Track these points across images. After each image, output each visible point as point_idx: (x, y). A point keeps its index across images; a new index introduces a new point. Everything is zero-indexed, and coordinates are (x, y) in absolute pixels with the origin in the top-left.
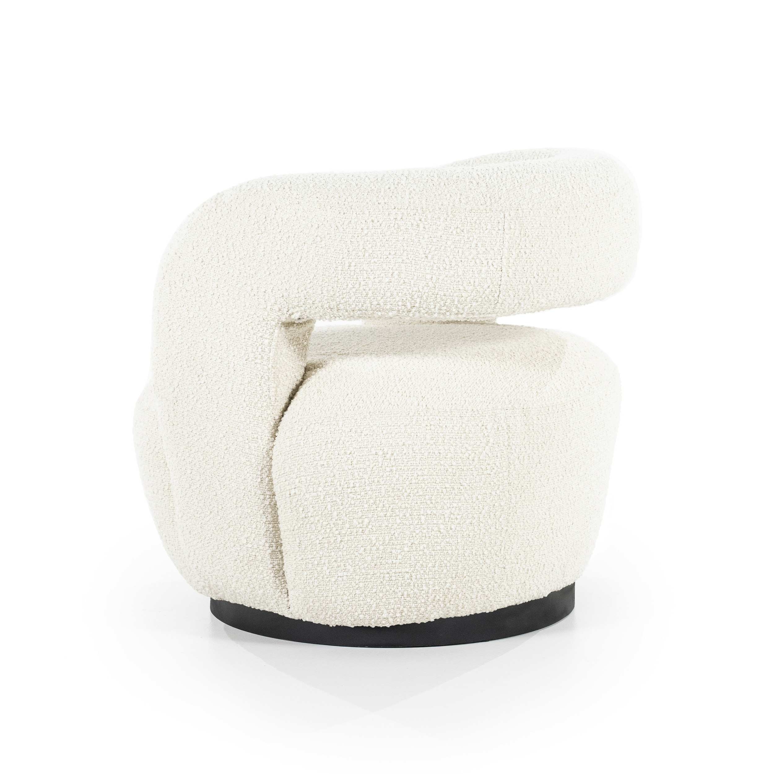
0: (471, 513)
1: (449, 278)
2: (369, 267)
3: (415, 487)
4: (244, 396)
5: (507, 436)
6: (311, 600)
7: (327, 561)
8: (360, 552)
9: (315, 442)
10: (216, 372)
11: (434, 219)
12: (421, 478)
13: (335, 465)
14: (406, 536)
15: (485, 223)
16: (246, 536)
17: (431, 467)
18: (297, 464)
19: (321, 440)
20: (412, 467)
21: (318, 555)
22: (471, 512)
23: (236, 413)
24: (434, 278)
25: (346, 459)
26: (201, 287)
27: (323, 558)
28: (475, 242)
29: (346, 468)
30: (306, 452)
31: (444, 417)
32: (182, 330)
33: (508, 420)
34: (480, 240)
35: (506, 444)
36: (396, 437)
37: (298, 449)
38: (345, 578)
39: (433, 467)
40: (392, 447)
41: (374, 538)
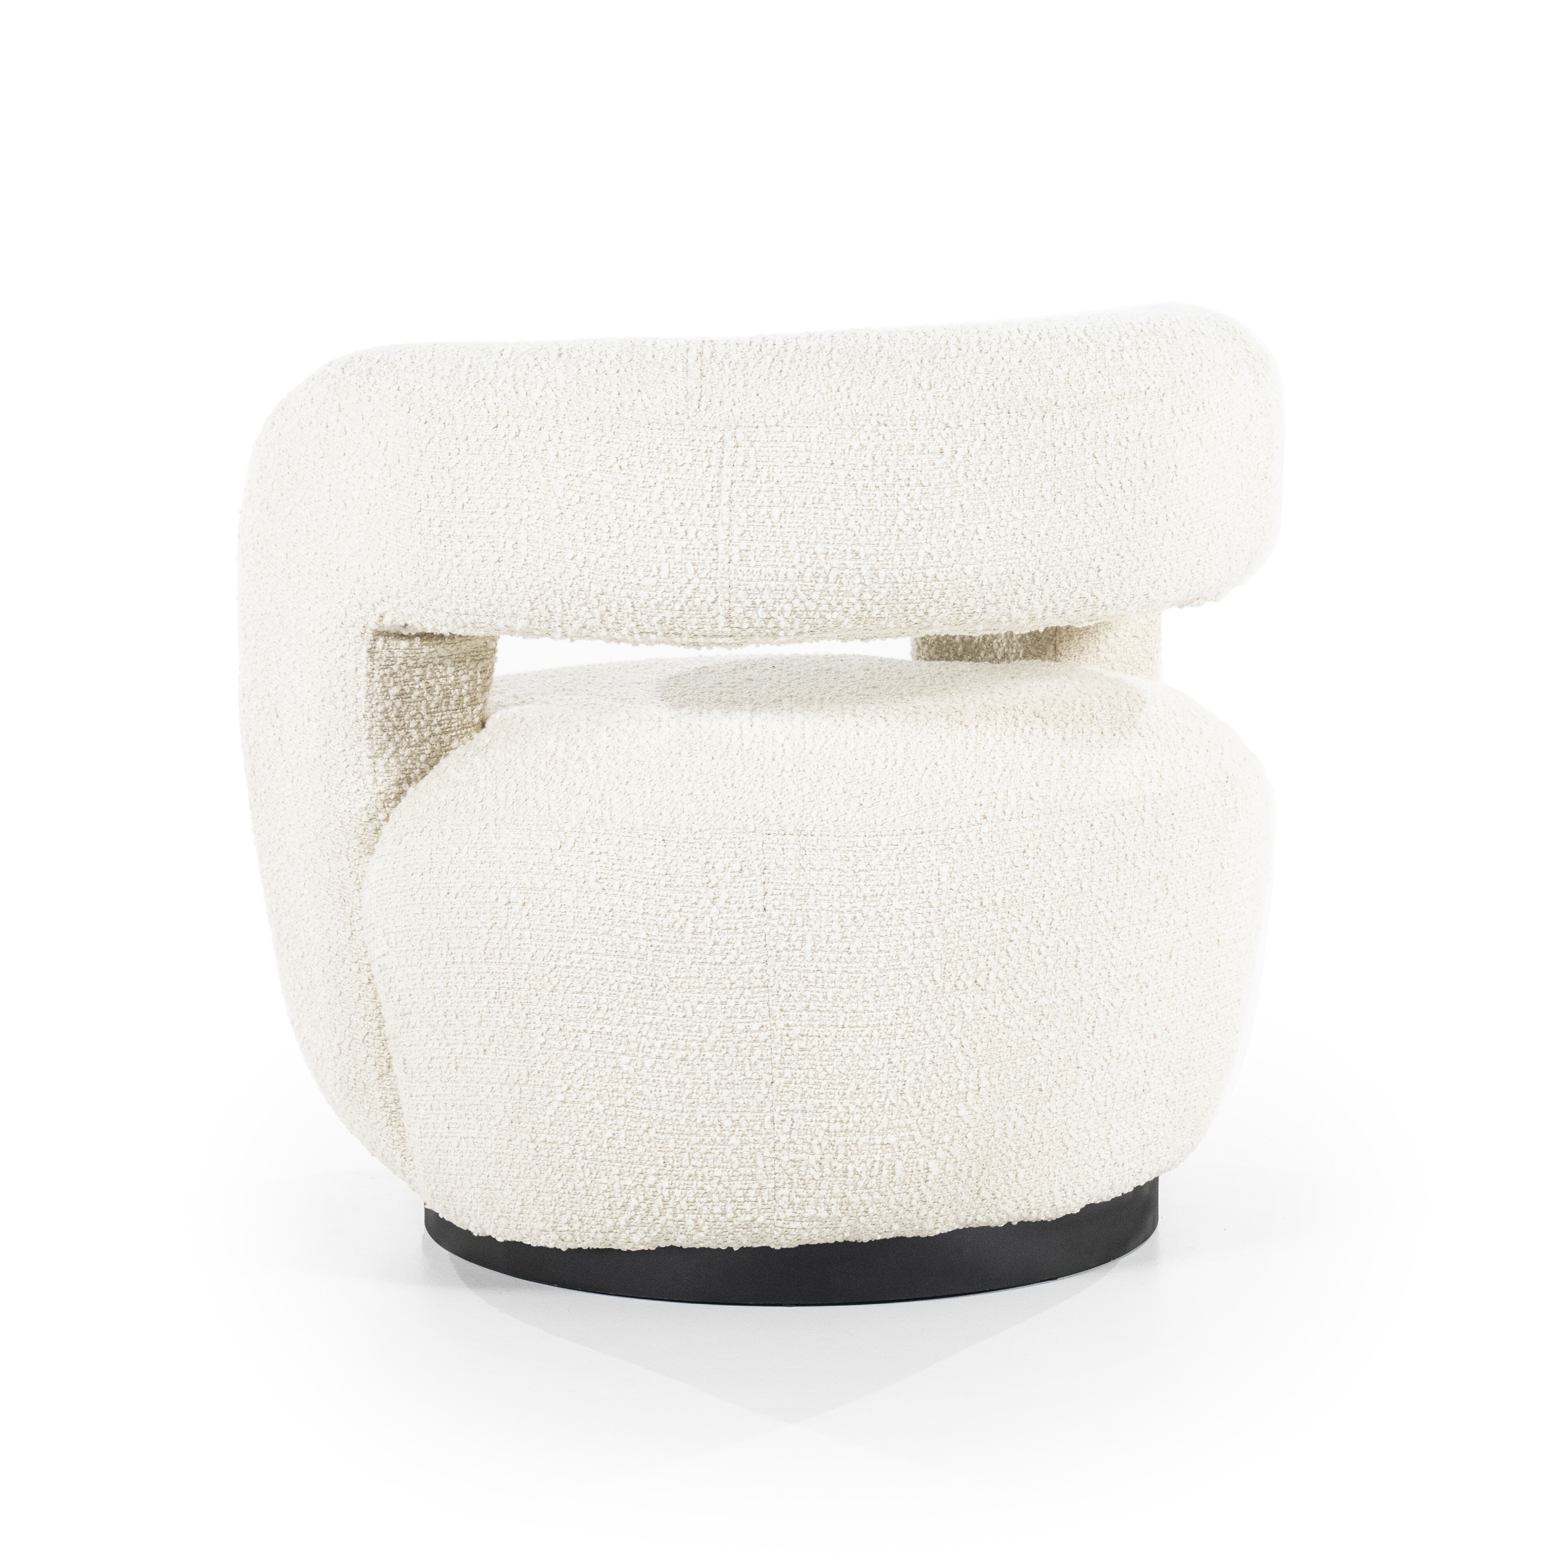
0: (686, 1038)
1: (610, 560)
2: (464, 530)
3: (567, 974)
5: (761, 890)
6: (433, 1177)
8: (487, 1093)
11: (578, 439)
12: (576, 958)
13: (433, 916)
14: (558, 1071)
15: (680, 452)
17: (597, 938)
20: (560, 934)
21: (430, 1091)
22: (684, 1036)
24: (580, 558)
25: (450, 907)
28: (659, 488)
29: (450, 925)
31: (630, 840)
33: (767, 856)
34: (670, 486)
35: (759, 905)
36: (534, 871)
37: (386, 879)
38: (470, 1141)
39: (601, 938)
40: (526, 891)
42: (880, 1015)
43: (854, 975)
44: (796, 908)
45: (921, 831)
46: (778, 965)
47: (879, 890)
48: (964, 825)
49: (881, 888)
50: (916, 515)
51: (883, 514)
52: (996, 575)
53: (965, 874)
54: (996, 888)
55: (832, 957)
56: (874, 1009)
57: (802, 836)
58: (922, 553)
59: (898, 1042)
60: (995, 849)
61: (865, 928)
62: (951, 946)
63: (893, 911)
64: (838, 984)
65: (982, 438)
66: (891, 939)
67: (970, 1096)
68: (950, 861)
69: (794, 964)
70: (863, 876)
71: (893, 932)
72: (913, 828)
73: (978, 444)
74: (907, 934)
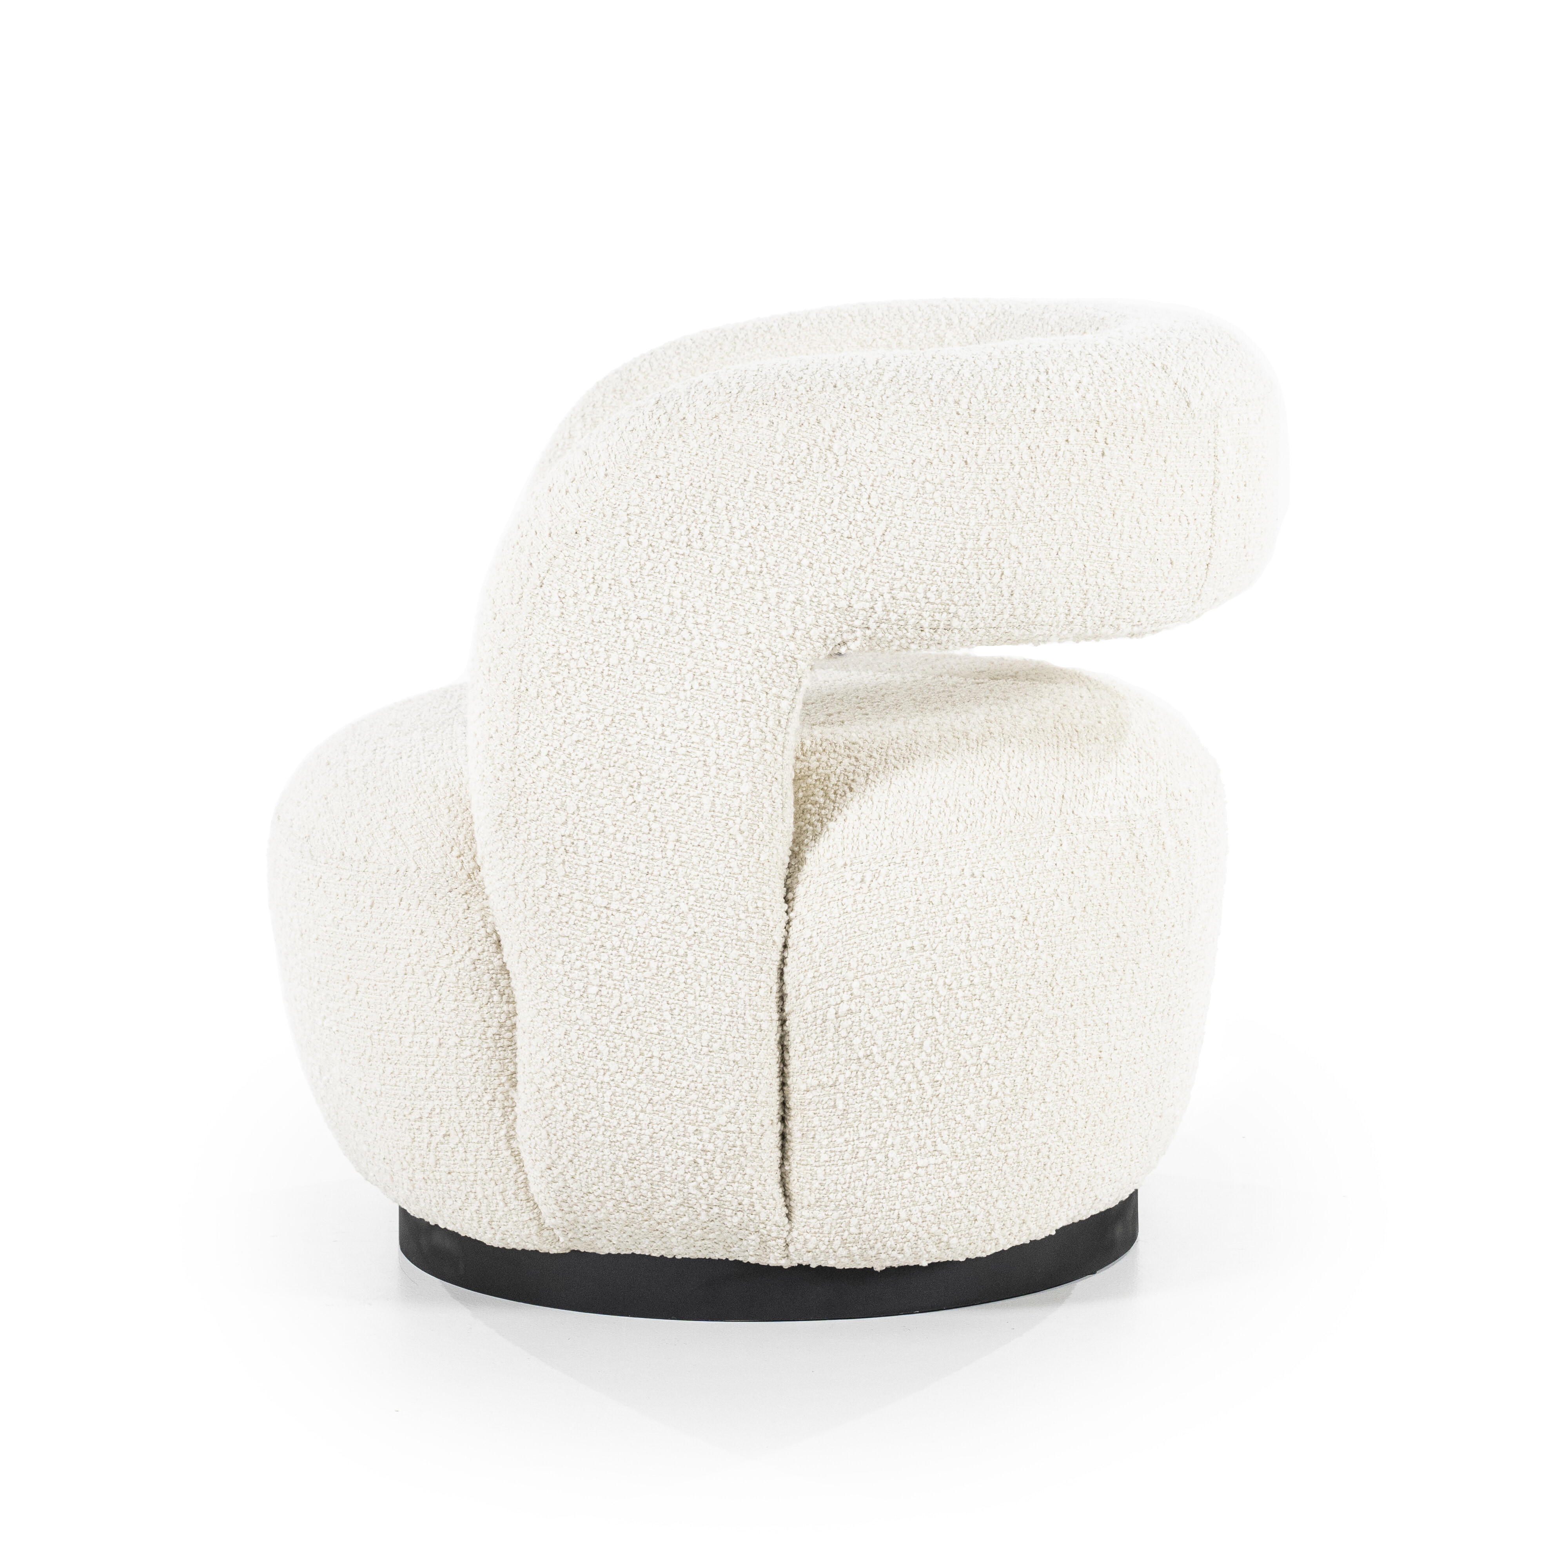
4: (738, 820)
6: (854, 1221)
7: (898, 1139)
8: (968, 1113)
9: (892, 903)
10: (672, 774)
13: (934, 945)
16: (726, 1108)
18: (855, 951)
19: (904, 900)
21: (882, 1130)
23: (721, 858)
25: (956, 932)
26: (643, 598)
27: (892, 1133)
29: (957, 951)
30: (875, 926)
32: (588, 693)
37: (859, 920)
38: (931, 1169)
41: (995, 1084)
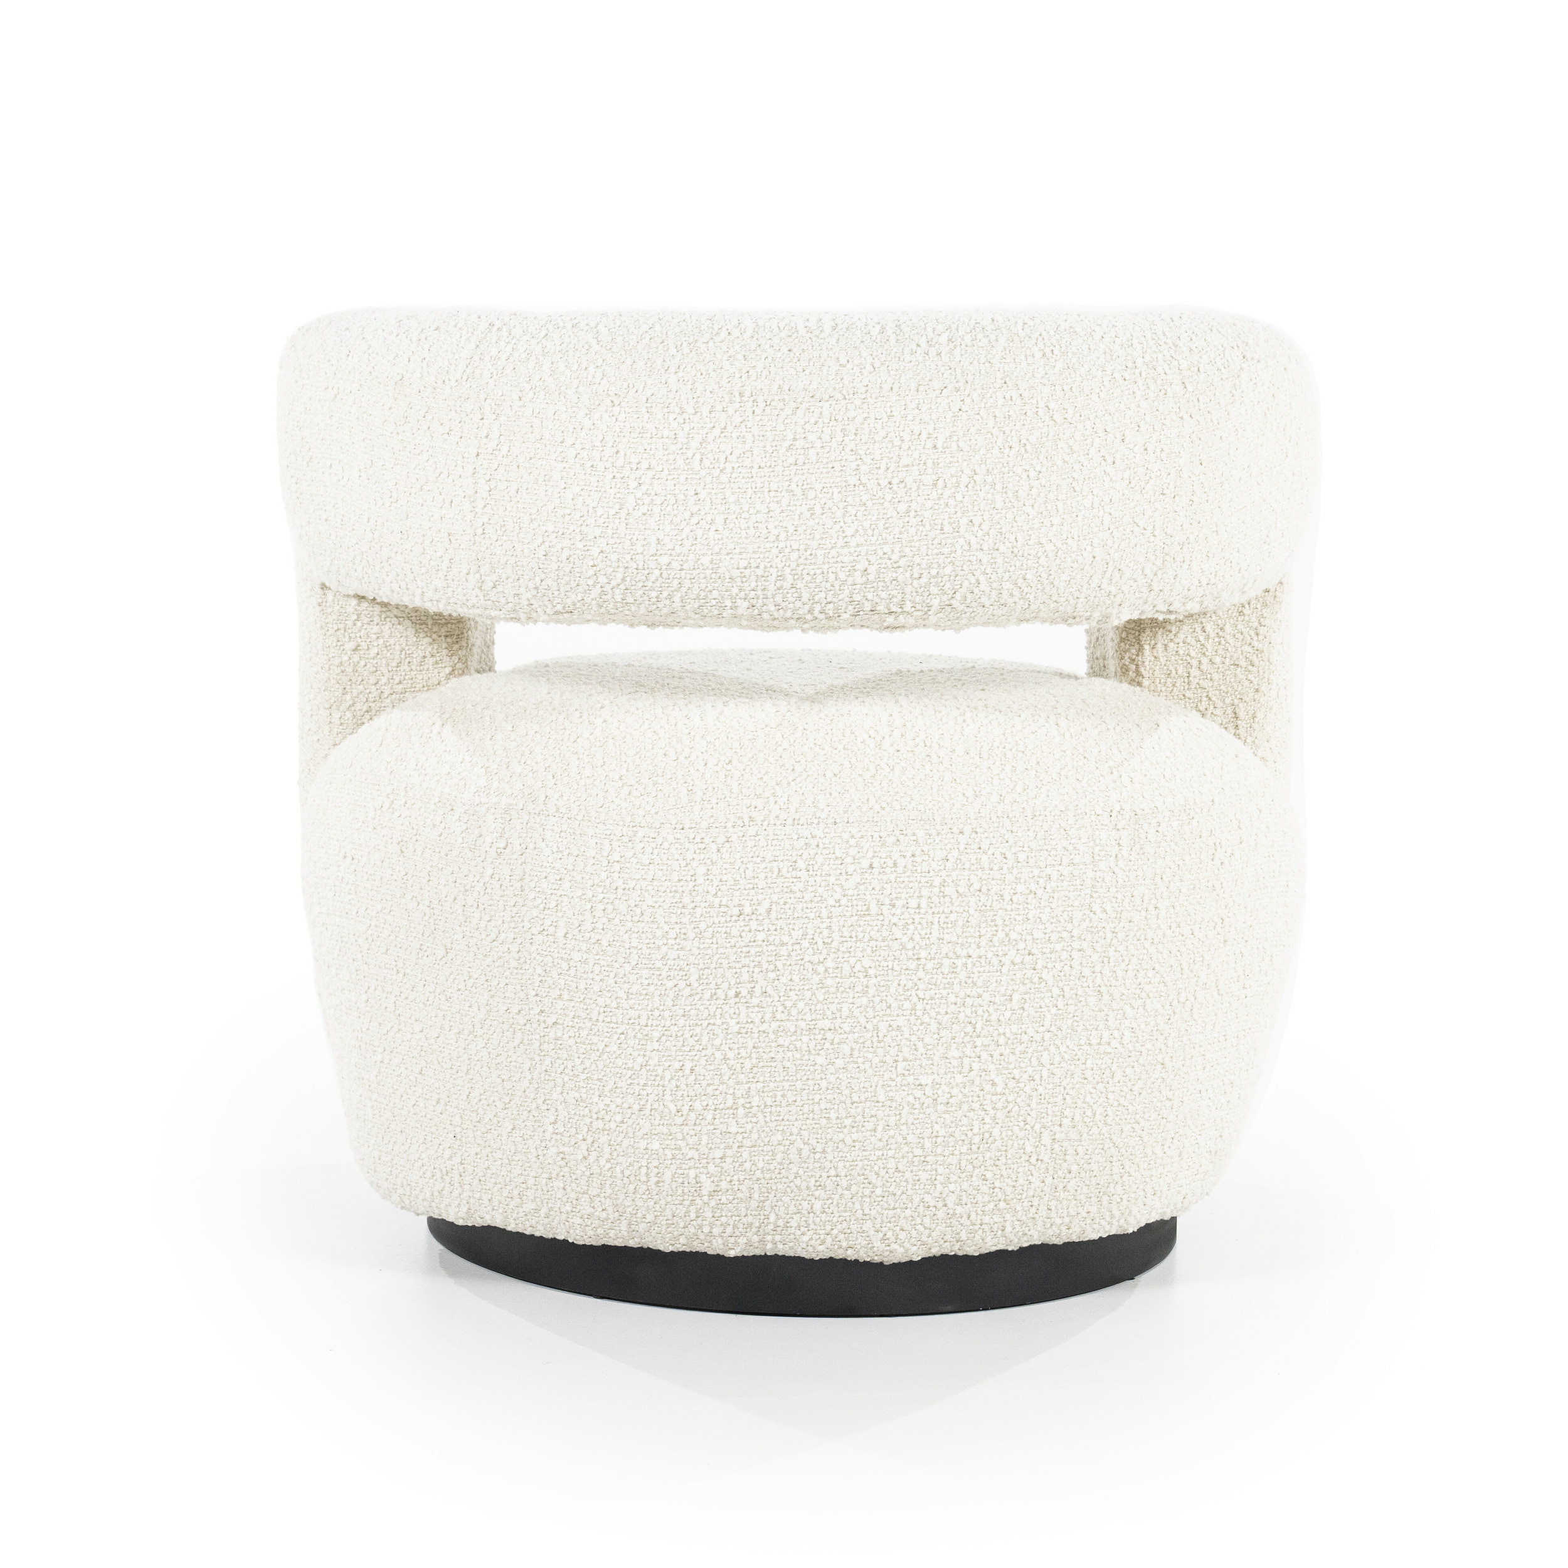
42: (633, 1014)
43: (607, 969)
44: (551, 892)
45: (681, 826)
46: (533, 948)
47: (632, 884)
48: (729, 825)
49: (634, 882)
50: (647, 500)
51: (613, 496)
52: (738, 569)
53: (724, 878)
54: (761, 897)
55: (584, 946)
56: (628, 1007)
57: (565, 819)
58: (653, 540)
59: (656, 1045)
60: (761, 855)
61: (617, 921)
62: (709, 951)
63: (645, 907)
64: (591, 976)
65: (723, 425)
66: (644, 936)
67: (741, 1112)
68: (709, 862)
69: (549, 949)
70: (617, 867)
71: (645, 930)
72: (674, 822)
73: (717, 432)
74: (659, 933)
